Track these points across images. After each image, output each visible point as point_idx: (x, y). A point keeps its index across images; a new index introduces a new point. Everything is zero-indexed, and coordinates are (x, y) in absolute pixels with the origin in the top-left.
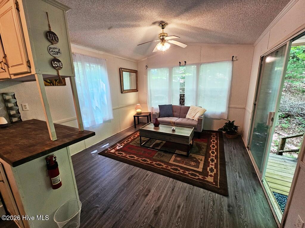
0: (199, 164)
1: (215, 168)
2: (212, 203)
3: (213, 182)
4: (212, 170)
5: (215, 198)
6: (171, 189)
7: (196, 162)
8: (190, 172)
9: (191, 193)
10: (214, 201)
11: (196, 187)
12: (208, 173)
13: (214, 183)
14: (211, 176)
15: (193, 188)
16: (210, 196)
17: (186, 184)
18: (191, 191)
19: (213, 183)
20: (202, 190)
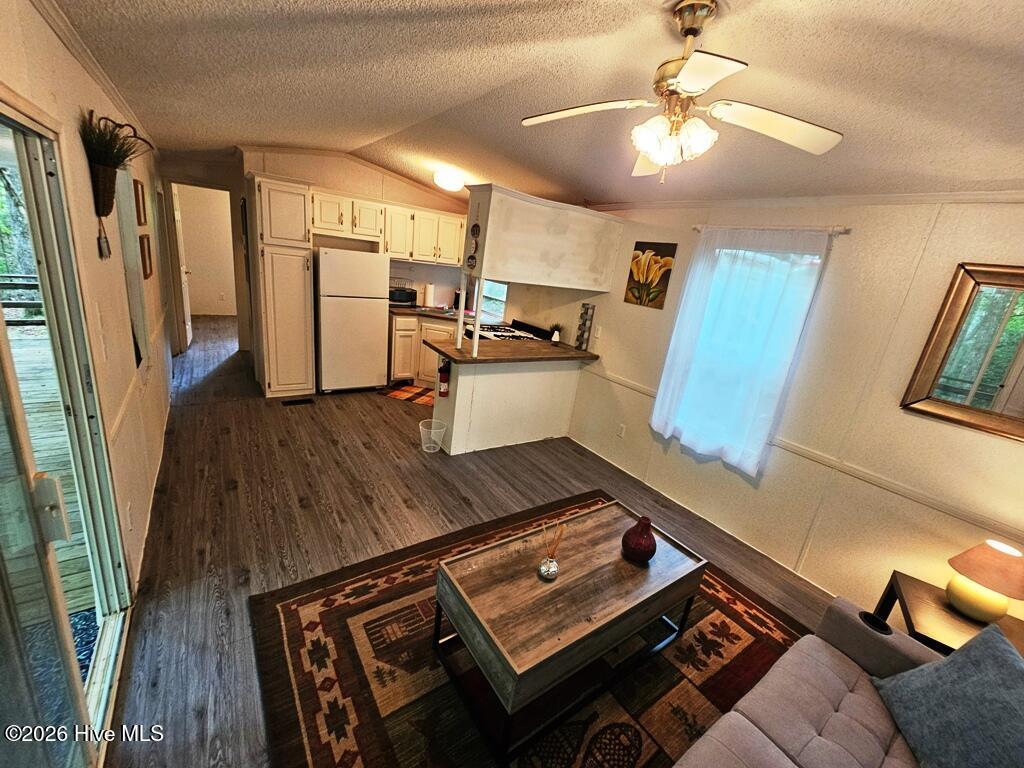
0: (373, 646)
1: (311, 672)
2: (286, 562)
3: (299, 608)
4: (318, 653)
5: (282, 578)
6: (381, 532)
7: (388, 647)
8: (375, 592)
9: (337, 552)
10: (283, 567)
11: (337, 568)
12: (324, 630)
13: (294, 607)
14: (312, 626)
15: (340, 562)
16: (295, 572)
17: (361, 559)
18: (340, 554)
19: (298, 606)
20: (319, 572)
